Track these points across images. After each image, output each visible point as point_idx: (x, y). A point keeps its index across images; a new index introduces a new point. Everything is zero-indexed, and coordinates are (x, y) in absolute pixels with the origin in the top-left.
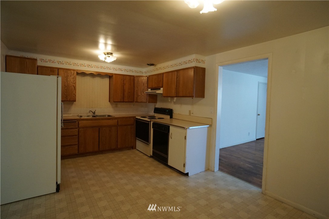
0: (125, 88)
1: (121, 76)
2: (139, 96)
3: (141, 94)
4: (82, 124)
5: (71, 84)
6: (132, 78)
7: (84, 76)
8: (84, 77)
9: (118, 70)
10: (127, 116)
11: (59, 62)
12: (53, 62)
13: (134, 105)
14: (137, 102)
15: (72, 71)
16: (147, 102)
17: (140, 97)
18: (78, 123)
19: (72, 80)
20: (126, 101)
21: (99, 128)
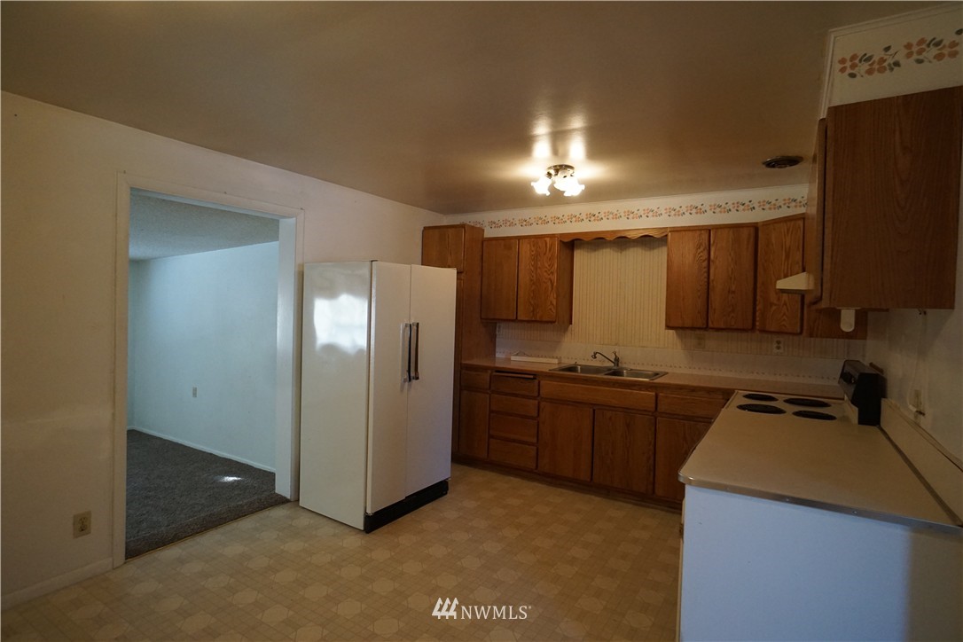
0: (712, 277)
1: (698, 232)
2: (772, 304)
3: (779, 299)
4: (548, 387)
5: (545, 274)
6: (745, 232)
7: (595, 250)
8: (597, 253)
9: (687, 214)
10: (695, 384)
11: (525, 223)
12: (512, 224)
13: (778, 342)
14: (763, 331)
15: (548, 239)
16: (801, 333)
17: (774, 308)
18: (539, 382)
19: (547, 265)
20: (716, 326)
21: (594, 410)
